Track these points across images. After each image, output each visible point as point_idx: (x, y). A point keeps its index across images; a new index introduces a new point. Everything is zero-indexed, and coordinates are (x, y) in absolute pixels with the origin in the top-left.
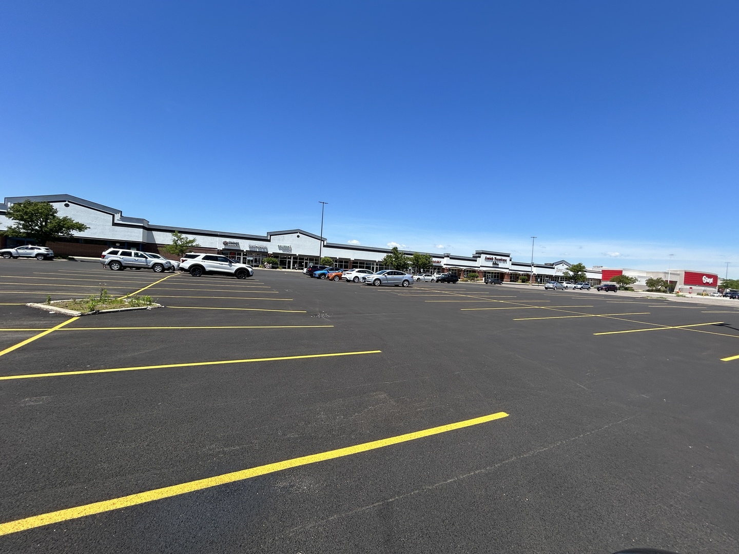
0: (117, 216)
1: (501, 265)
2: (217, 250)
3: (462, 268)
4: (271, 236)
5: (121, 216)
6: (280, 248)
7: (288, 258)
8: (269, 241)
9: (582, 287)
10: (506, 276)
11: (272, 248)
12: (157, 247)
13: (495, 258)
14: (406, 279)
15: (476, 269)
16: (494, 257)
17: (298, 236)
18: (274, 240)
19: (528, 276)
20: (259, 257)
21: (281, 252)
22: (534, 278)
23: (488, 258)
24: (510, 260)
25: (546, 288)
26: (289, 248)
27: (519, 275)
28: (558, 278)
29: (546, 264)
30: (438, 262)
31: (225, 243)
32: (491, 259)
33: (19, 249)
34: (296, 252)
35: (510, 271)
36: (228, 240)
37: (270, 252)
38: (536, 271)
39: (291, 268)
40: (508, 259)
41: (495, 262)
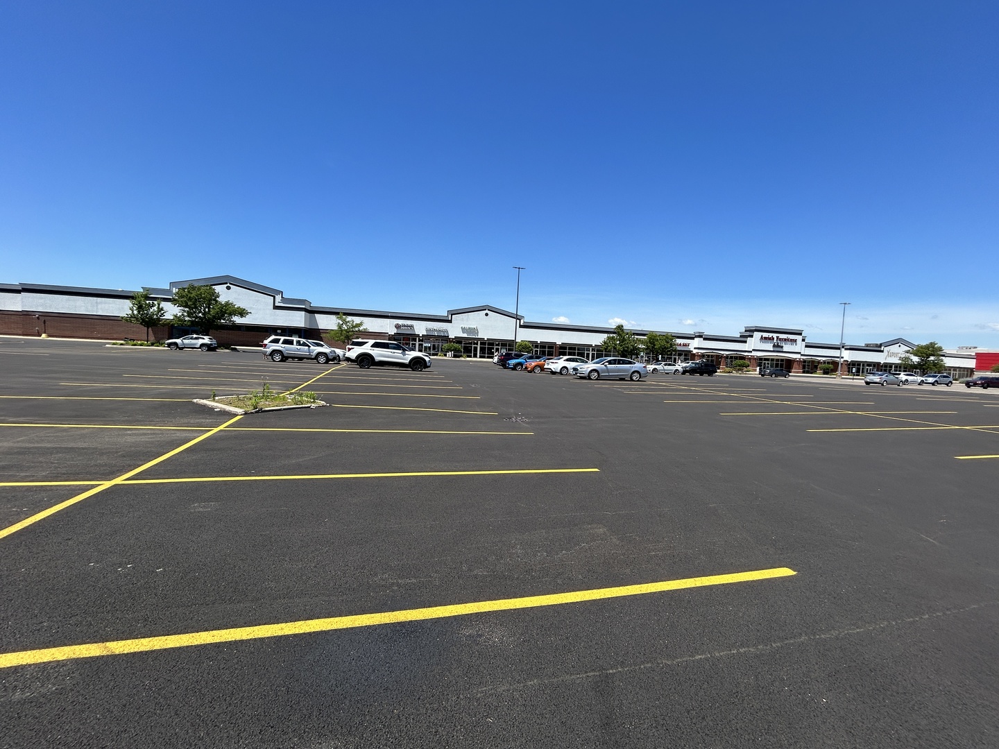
0: (278, 298)
1: (787, 347)
2: (387, 335)
3: (722, 352)
4: (452, 315)
5: (282, 297)
6: (464, 330)
7: (475, 344)
8: (450, 321)
9: (936, 381)
10: (795, 365)
11: (454, 330)
12: (320, 333)
13: (777, 337)
14: (636, 369)
15: (746, 354)
16: (775, 335)
17: (487, 315)
18: (457, 320)
19: (835, 364)
20: (439, 343)
21: (465, 335)
22: (846, 368)
23: (766, 338)
24: (803, 340)
25: (867, 383)
26: (475, 331)
27: (819, 362)
28: (891, 367)
29: (867, 345)
30: (686, 345)
31: (398, 327)
32: (770, 339)
33: (184, 339)
34: (485, 334)
35: (803, 357)
36: (401, 322)
37: (452, 336)
38: (848, 356)
39: (478, 356)
40: (799, 338)
41: (778, 343)
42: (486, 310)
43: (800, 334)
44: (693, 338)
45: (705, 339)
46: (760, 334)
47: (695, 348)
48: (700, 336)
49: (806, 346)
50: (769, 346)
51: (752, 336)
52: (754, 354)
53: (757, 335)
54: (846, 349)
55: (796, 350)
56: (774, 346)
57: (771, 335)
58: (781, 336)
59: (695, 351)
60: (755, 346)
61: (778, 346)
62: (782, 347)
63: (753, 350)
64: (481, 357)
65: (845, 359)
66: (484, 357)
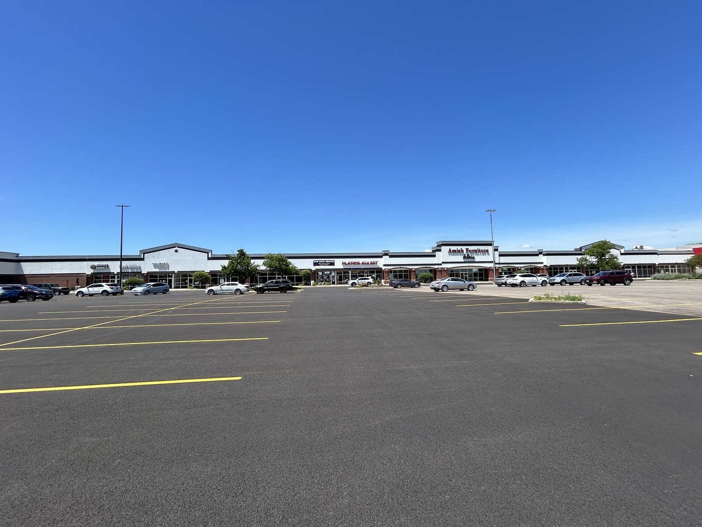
1: (478, 258)
2: (85, 275)
4: (144, 254)
8: (143, 259)
10: (491, 273)
11: (147, 267)
13: (467, 250)
16: (464, 248)
17: (176, 251)
18: (148, 258)
21: (157, 270)
22: (545, 271)
23: (454, 251)
24: (495, 250)
26: (166, 265)
30: (374, 263)
31: (93, 267)
32: (459, 251)
34: (175, 268)
35: (497, 266)
36: (96, 263)
37: (144, 271)
38: (547, 261)
41: (468, 255)
42: (175, 247)
43: (490, 245)
44: (381, 257)
45: (391, 256)
46: (448, 248)
47: (384, 265)
48: (386, 254)
49: (500, 255)
50: (460, 258)
51: (440, 250)
52: (444, 266)
53: (445, 249)
54: (544, 255)
55: (485, 259)
56: (465, 257)
57: (459, 248)
58: (471, 248)
59: (384, 268)
60: (443, 258)
61: (468, 257)
62: (473, 258)
63: (443, 263)
65: (545, 264)
66: (179, 288)
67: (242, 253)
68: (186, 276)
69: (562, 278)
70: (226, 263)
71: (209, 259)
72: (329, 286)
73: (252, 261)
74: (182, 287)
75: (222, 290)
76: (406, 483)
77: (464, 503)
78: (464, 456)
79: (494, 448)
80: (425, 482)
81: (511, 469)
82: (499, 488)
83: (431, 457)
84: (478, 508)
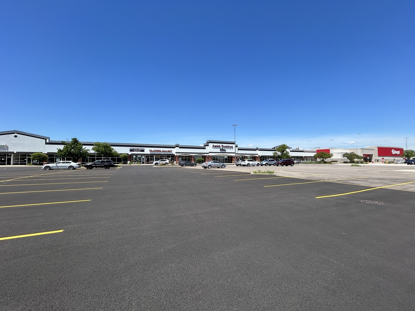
1: (228, 150)
3: (191, 155)
7: (8, 155)
10: (233, 159)
13: (222, 146)
15: (206, 155)
16: (221, 145)
17: (16, 136)
22: (259, 158)
23: (216, 146)
24: (236, 147)
26: (5, 147)
29: (273, 148)
30: (170, 151)
35: (237, 155)
38: (260, 153)
39: (12, 163)
40: (234, 146)
41: (223, 149)
42: (15, 133)
43: (234, 144)
44: (174, 148)
45: (180, 148)
46: (212, 144)
47: (176, 153)
48: (177, 146)
49: (238, 150)
50: (218, 150)
51: (208, 145)
52: (210, 154)
53: (211, 145)
54: (259, 150)
55: (231, 151)
56: (221, 150)
57: (218, 144)
58: (224, 145)
59: (176, 154)
60: (210, 150)
61: (223, 150)
62: (225, 150)
63: (209, 152)
64: (14, 164)
65: (259, 155)
66: (18, 164)
67: (75, 141)
68: (25, 155)
69: (266, 162)
70: (62, 147)
71: (46, 143)
72: (140, 165)
73: (84, 147)
74: (21, 164)
75: (57, 166)
76: (176, 288)
77: (209, 294)
78: (212, 264)
79: (228, 257)
80: (188, 285)
81: (236, 268)
82: (229, 280)
83: (193, 268)
84: (217, 295)
